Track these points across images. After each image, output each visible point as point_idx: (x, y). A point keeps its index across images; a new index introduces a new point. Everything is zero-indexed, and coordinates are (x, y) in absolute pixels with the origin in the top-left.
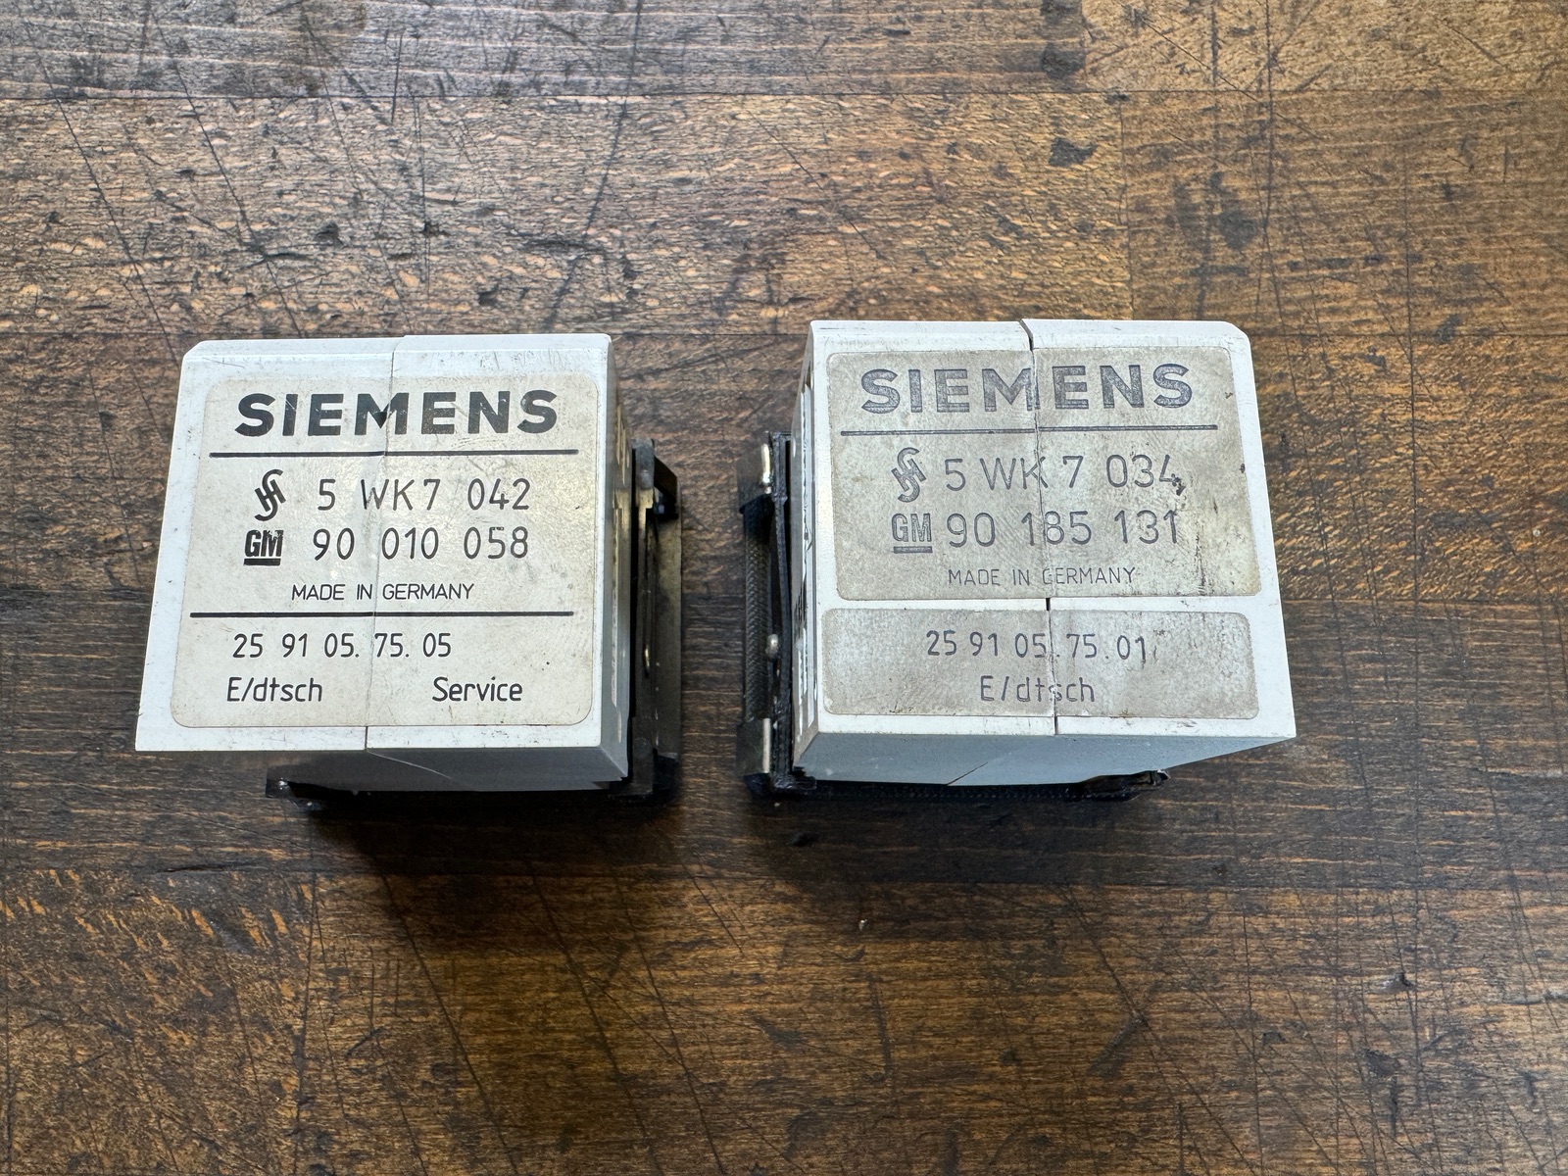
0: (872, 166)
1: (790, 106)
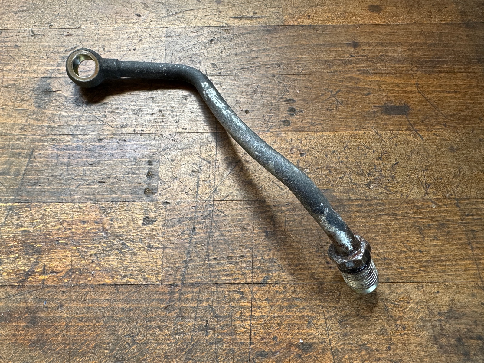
0: (85, 226)
1: (64, 206)
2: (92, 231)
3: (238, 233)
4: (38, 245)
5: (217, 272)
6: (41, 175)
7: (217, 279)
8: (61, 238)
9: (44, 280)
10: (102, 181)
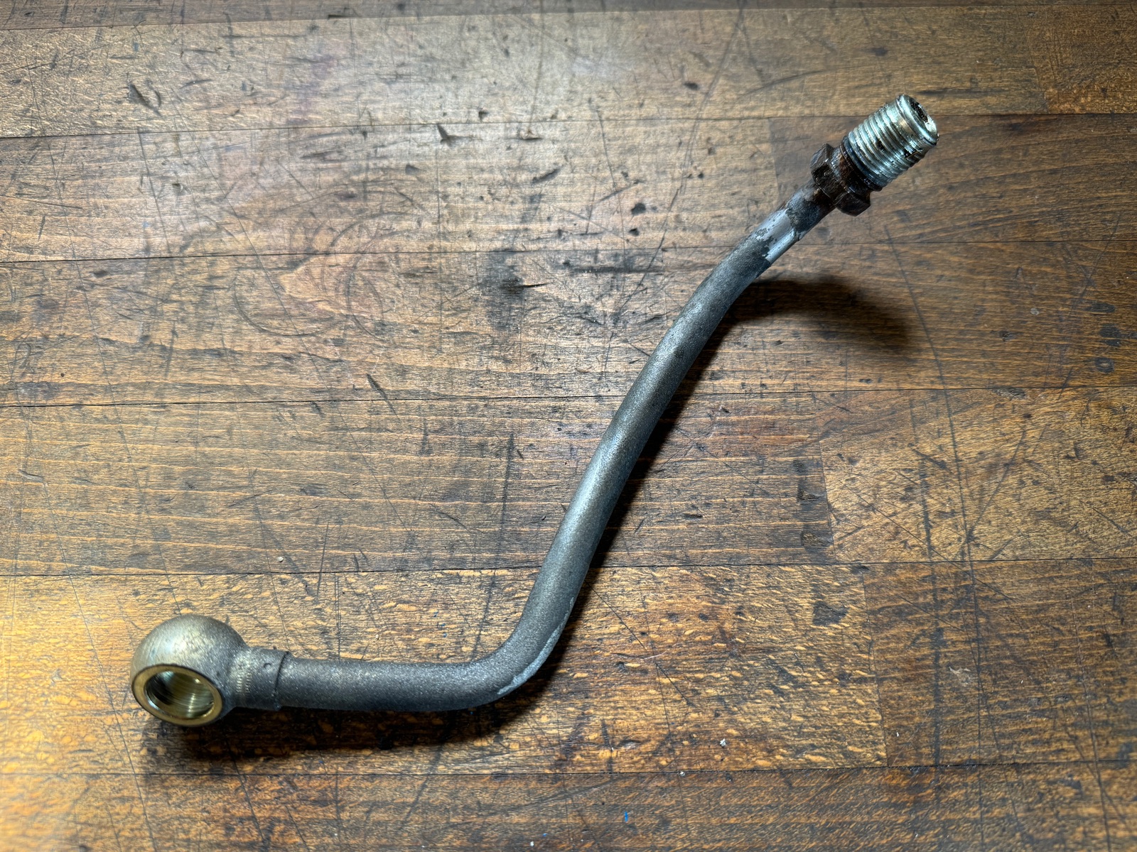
0: (679, 625)
1: (616, 576)
2: (697, 639)
3: (1041, 639)
4: (578, 675)
5: (1011, 735)
6: (545, 500)
7: (1014, 752)
8: (628, 656)
9: (610, 761)
10: (694, 512)
